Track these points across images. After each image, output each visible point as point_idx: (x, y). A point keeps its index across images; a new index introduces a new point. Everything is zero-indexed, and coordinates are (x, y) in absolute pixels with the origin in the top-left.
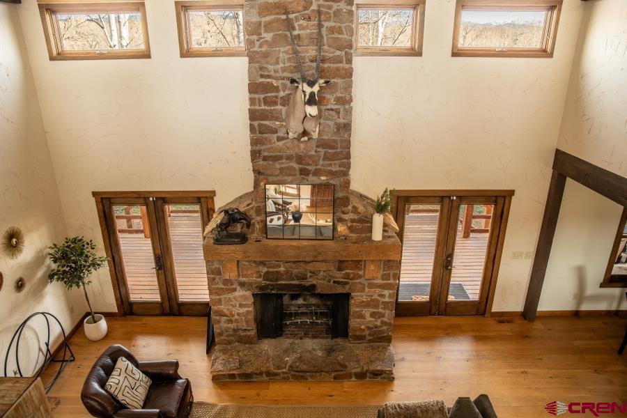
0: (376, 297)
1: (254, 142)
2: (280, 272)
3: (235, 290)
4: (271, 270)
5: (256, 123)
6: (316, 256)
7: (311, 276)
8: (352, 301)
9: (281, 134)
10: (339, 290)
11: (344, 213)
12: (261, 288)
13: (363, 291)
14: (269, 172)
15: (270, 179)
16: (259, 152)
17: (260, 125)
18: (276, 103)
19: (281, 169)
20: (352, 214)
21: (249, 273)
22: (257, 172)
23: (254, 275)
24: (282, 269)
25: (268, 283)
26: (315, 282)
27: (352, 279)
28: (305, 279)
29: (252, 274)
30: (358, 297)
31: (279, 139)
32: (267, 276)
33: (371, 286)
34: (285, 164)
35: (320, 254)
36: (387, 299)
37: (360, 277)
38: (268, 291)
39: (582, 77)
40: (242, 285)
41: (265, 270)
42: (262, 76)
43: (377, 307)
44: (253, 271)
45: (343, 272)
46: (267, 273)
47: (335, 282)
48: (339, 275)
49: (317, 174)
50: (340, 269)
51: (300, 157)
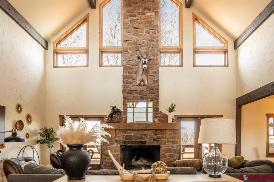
0: (170, 147)
1: (124, 87)
2: (132, 135)
3: (113, 144)
4: (128, 135)
5: (125, 80)
6: (146, 128)
7: (144, 137)
8: (161, 149)
9: (134, 84)
10: (156, 144)
11: (157, 114)
12: (124, 143)
13: (165, 144)
14: (129, 98)
15: (129, 100)
16: (126, 90)
17: (126, 81)
18: (132, 73)
19: (133, 97)
20: (160, 115)
21: (119, 136)
22: (124, 98)
23: (122, 137)
24: (133, 134)
25: (127, 140)
26: (146, 140)
27: (160, 139)
28: (142, 138)
29: (121, 136)
30: (163, 147)
31: (133, 86)
32: (126, 137)
33: (168, 142)
34: (135, 95)
35: (148, 126)
36: (175, 148)
37: (164, 138)
38: (126, 144)
39: (239, 71)
40: (116, 141)
41: (126, 135)
42: (128, 64)
43: (171, 152)
44: (121, 135)
45: (157, 136)
46: (127, 136)
47: (154, 140)
48: (155, 137)
49: (146, 99)
50: (156, 134)
51: (140, 92)
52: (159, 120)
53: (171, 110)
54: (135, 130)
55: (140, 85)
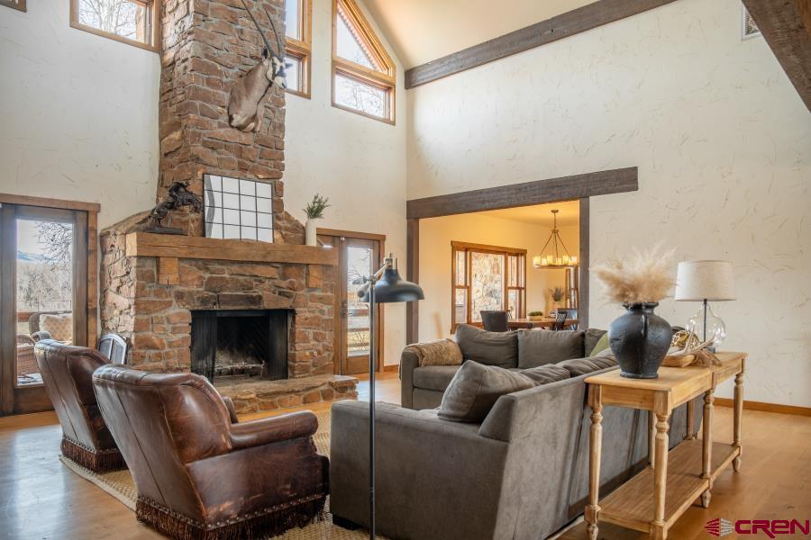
0: (317, 314)
1: (194, 123)
2: (224, 278)
3: (169, 304)
4: (214, 275)
5: (197, 103)
6: (265, 257)
7: (256, 285)
8: (298, 319)
9: (222, 120)
10: (284, 304)
11: (280, 219)
12: (204, 301)
13: (306, 305)
14: (207, 161)
15: (209, 169)
16: (199, 135)
17: (202, 106)
18: (218, 87)
19: (220, 160)
20: (285, 222)
21: (190, 278)
22: (195, 158)
23: (196, 282)
24: (227, 275)
25: (210, 293)
26: (260, 293)
27: (294, 290)
28: (251, 288)
29: (194, 280)
30: (303, 314)
31: (221, 126)
32: (210, 284)
33: (313, 299)
34: (226, 155)
35: (269, 253)
36: (326, 317)
37: (303, 287)
38: (210, 307)
40: (180, 296)
41: (207, 275)
42: (207, 56)
43: (318, 325)
44: (194, 277)
45: (289, 280)
46: (210, 279)
47: (280, 294)
48: (284, 284)
49: (254, 171)
50: (284, 277)
51: (240, 150)
52: (283, 237)
53: (314, 212)
54: (233, 262)
55: (240, 128)
